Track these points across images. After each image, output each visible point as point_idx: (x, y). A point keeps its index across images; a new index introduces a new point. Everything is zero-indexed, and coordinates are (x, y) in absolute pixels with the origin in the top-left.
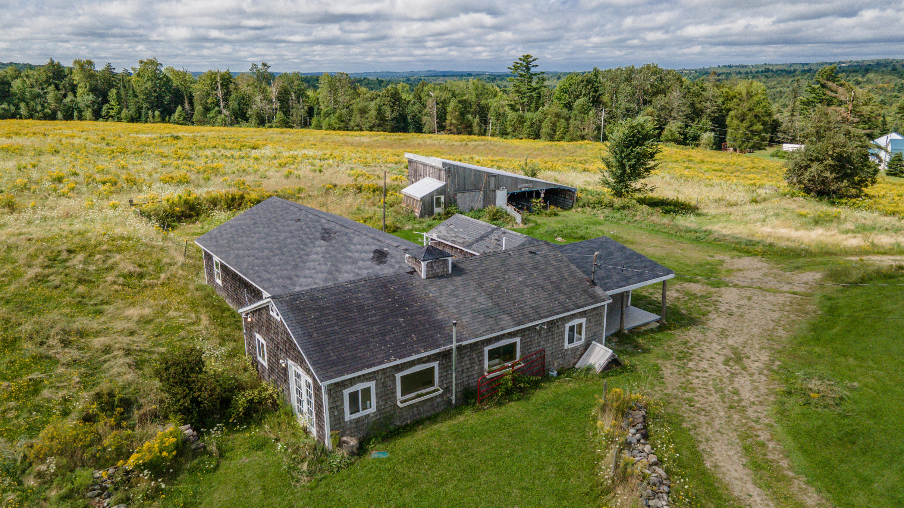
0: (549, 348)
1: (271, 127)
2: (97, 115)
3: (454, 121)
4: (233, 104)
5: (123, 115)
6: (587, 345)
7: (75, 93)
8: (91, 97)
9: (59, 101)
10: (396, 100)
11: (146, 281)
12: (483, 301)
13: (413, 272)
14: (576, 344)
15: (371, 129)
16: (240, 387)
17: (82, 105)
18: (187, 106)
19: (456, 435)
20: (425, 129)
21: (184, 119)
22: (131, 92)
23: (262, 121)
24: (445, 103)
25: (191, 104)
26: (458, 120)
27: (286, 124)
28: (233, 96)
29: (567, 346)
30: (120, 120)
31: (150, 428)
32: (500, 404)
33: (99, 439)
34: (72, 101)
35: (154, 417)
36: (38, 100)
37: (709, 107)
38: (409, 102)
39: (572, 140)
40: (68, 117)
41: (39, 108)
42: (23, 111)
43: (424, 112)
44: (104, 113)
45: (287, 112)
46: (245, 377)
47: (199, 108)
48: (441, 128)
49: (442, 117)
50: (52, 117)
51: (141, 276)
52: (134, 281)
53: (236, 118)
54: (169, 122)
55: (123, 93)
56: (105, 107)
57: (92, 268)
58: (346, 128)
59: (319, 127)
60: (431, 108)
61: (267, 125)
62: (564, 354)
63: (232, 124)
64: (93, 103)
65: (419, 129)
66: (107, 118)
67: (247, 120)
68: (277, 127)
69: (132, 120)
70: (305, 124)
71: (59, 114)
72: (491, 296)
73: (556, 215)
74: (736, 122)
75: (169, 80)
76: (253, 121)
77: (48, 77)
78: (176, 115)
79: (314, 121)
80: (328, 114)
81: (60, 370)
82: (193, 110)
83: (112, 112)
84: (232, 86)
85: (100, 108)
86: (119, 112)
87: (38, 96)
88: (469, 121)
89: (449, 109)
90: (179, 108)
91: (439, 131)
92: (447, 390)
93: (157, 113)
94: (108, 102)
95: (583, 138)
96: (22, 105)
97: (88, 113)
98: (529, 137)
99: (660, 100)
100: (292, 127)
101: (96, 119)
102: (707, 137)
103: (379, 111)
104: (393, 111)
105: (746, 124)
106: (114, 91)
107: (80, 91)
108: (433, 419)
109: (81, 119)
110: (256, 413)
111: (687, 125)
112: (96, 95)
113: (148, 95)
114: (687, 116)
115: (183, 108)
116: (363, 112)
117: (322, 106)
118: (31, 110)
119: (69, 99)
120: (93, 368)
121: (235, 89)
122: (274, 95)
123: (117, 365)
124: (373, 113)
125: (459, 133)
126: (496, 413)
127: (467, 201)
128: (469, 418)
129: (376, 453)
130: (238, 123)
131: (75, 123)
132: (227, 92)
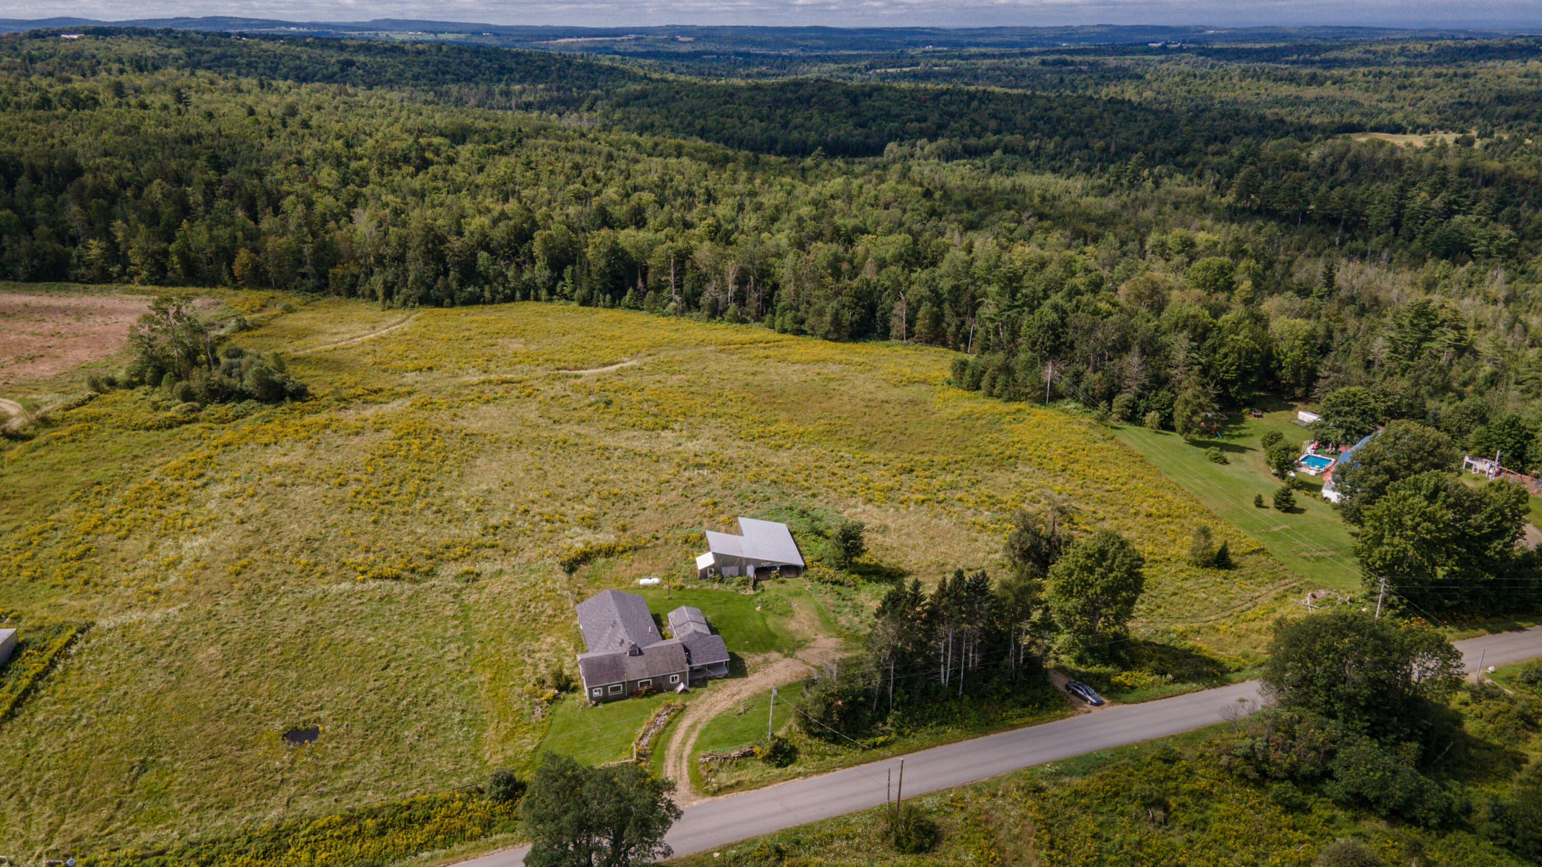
0: (663, 683)
1: (722, 321)
2: (551, 292)
3: (924, 329)
4: (686, 289)
5: (576, 296)
6: (679, 683)
7: (534, 263)
8: (547, 273)
9: (518, 277)
10: (860, 299)
11: (556, 620)
12: (644, 666)
13: (625, 653)
14: (675, 682)
15: (825, 337)
16: (571, 681)
17: (538, 281)
18: (640, 284)
19: (625, 706)
20: (893, 332)
21: (635, 302)
22: (586, 270)
23: (716, 312)
24: (916, 306)
25: (645, 281)
26: (928, 327)
27: (739, 318)
28: (687, 276)
29: (670, 683)
30: (572, 302)
31: (548, 690)
32: (641, 698)
33: (537, 691)
34: (531, 278)
35: (549, 687)
36: (500, 279)
39: (1009, 400)
40: (525, 297)
41: (501, 288)
42: (487, 294)
43: (895, 312)
44: (558, 291)
45: (742, 303)
46: (573, 678)
47: (652, 288)
48: (910, 335)
49: (911, 322)
50: (510, 299)
51: (555, 616)
52: (551, 619)
53: (687, 306)
54: (619, 307)
55: (578, 270)
56: (561, 283)
57: (537, 611)
58: (800, 332)
59: (772, 327)
60: (902, 310)
61: (719, 318)
63: (682, 313)
64: (550, 278)
65: (885, 335)
66: (562, 297)
67: (698, 307)
68: (730, 321)
69: (585, 302)
70: (759, 318)
71: (518, 295)
72: (648, 664)
73: (783, 582)
75: (625, 253)
76: (705, 312)
77: (510, 241)
78: (627, 297)
79: (768, 317)
80: (784, 309)
81: (528, 667)
82: (645, 288)
83: (567, 290)
84: (688, 264)
85: (556, 284)
86: (574, 290)
88: (945, 328)
89: (920, 314)
90: (630, 290)
91: (907, 338)
92: (624, 692)
93: (608, 296)
94: (563, 279)
95: (1024, 397)
96: (487, 287)
97: (543, 293)
98: (968, 388)
100: (743, 321)
101: (550, 300)
102: (1153, 417)
103: (836, 315)
104: (853, 315)
106: (569, 268)
107: (539, 264)
108: (619, 700)
109: (537, 299)
110: (575, 690)
111: (1140, 396)
112: (553, 270)
113: (603, 275)
114: (1144, 387)
115: (635, 286)
116: (820, 313)
117: (783, 293)
118: (494, 292)
119: (526, 276)
120: (536, 666)
121: (692, 267)
122: (730, 279)
123: (542, 666)
124: (828, 318)
125: (930, 342)
126: (638, 700)
127: (727, 571)
128: (630, 701)
129: (601, 706)
130: (690, 310)
131: (531, 307)
132: (680, 273)
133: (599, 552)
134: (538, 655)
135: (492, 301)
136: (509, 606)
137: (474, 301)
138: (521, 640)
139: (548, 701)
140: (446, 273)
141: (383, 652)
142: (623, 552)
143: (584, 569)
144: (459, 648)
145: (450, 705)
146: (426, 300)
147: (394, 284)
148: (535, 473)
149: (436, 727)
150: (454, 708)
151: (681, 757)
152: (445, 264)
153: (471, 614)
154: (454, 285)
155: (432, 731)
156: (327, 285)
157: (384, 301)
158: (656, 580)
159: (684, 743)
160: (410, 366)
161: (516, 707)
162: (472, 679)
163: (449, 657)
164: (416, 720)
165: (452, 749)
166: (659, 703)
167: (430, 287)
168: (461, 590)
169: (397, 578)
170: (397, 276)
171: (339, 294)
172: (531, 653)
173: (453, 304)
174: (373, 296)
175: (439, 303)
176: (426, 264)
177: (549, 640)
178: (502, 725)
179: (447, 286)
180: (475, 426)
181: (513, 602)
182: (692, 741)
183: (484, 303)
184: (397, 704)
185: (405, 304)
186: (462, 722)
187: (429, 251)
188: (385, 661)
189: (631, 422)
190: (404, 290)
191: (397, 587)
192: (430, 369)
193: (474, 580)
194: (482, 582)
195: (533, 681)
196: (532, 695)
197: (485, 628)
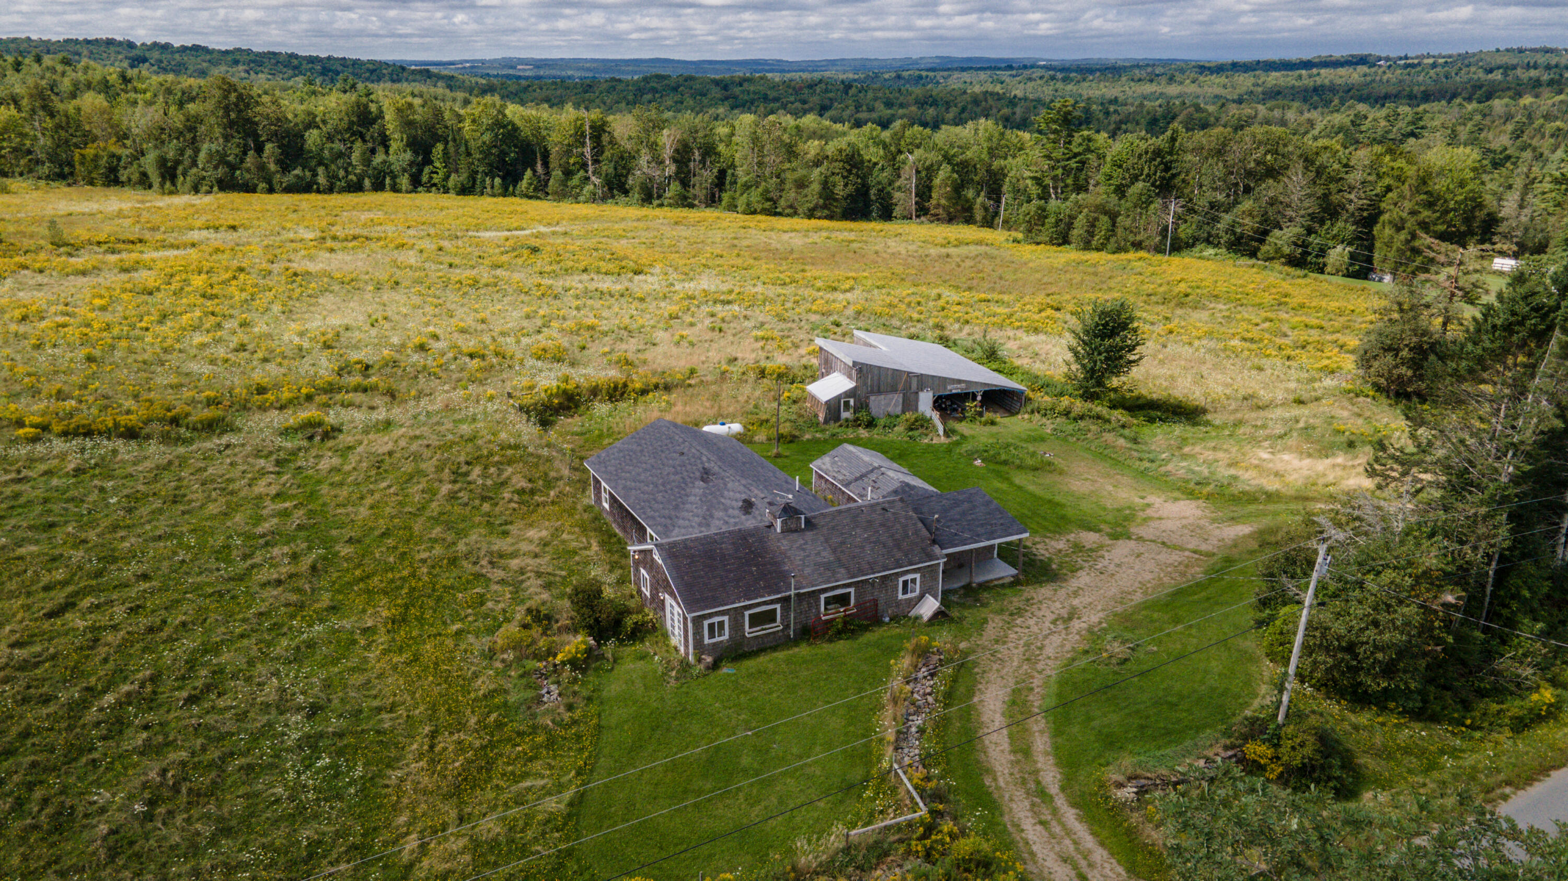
0: (882, 597)
1: (661, 205)
2: (416, 183)
3: (943, 202)
4: (607, 168)
5: (451, 183)
6: (921, 597)
7: (387, 148)
8: (408, 156)
9: (367, 162)
10: (853, 166)
11: (538, 498)
12: (827, 555)
13: (770, 526)
14: (909, 596)
15: (810, 215)
16: (628, 612)
17: (396, 167)
18: (539, 168)
19: (788, 662)
20: (897, 212)
21: (535, 190)
22: (463, 149)
23: (649, 196)
24: (931, 171)
25: (546, 164)
26: (949, 199)
27: (685, 202)
28: (607, 154)
29: (900, 596)
30: (446, 191)
31: (566, 637)
32: (830, 641)
33: (534, 642)
34: (385, 162)
35: (567, 629)
36: (340, 162)
37: (1355, 201)
38: (876, 164)
39: (1119, 250)
40: (378, 187)
41: (342, 173)
42: (322, 180)
43: (897, 184)
44: (425, 179)
45: (685, 184)
46: (632, 604)
47: (557, 173)
48: (922, 211)
49: (924, 192)
50: (356, 188)
51: (532, 492)
52: (526, 497)
53: (611, 189)
54: (514, 194)
55: (452, 149)
56: (427, 170)
57: (489, 482)
58: (773, 211)
59: (732, 207)
60: (909, 180)
61: (656, 202)
62: (898, 603)
63: (604, 199)
64: (411, 164)
65: (887, 215)
66: (431, 186)
67: (626, 192)
68: (670, 205)
69: (465, 190)
70: (712, 201)
71: (367, 183)
72: (834, 551)
73: (993, 423)
74: (1388, 231)
75: (515, 129)
76: (636, 195)
77: (352, 123)
78: (524, 184)
79: (726, 197)
80: (747, 187)
81: (495, 587)
82: (548, 174)
83: (436, 179)
84: (605, 138)
85: (420, 171)
86: (447, 178)
87: (340, 155)
88: (967, 201)
89: (937, 182)
90: (529, 173)
91: (918, 216)
92: (787, 627)
93: (497, 181)
94: (431, 162)
95: (1138, 246)
96: (321, 170)
97: (404, 181)
98: (1051, 242)
99: (1269, 189)
100: (692, 206)
101: (414, 190)
102: (1338, 254)
103: (825, 184)
104: (846, 185)
105: (1403, 236)
106: (440, 147)
107: (394, 146)
108: (774, 649)
109: (395, 189)
110: (640, 632)
111: (1310, 231)
112: (416, 152)
113: (486, 154)
114: (1312, 217)
115: (534, 171)
116: (801, 184)
117: (740, 172)
118: (333, 178)
119: (379, 158)
120: (517, 587)
121: (610, 142)
122: (667, 153)
123: (533, 585)
124: (816, 187)
125: (950, 219)
126: (826, 648)
127: (882, 405)
128: (803, 650)
129: (726, 670)
130: (613, 197)
131: (386, 197)
132: (598, 149)
133: (595, 392)
134: (515, 563)
135: (330, 190)
136: (420, 473)
137: (305, 187)
138: (462, 534)
139: (573, 663)
140: (259, 149)
141: (60, 575)
142: (644, 392)
143: (569, 423)
144: (295, 557)
145: (269, 693)
146: (226, 185)
147: (177, 163)
148: (429, 310)
149: (219, 765)
150: (282, 705)
151: (1042, 794)
152: (256, 136)
153: (325, 489)
154: (272, 167)
155: (203, 781)
156: (72, 174)
157: (162, 185)
158: (736, 427)
159: (1022, 750)
160: (198, 224)
161: (483, 685)
162: (335, 622)
163: (264, 575)
164: (146, 750)
165: (278, 836)
166: (892, 651)
167: (233, 167)
168: (294, 453)
169: (131, 434)
170: (182, 152)
171: (91, 183)
172: (497, 559)
173: (271, 190)
174: (144, 182)
175: (249, 188)
176: (227, 138)
177: (532, 533)
178: (446, 742)
179: (262, 167)
180: (312, 267)
181: (428, 466)
182: (1041, 743)
183: (318, 191)
184: (84, 705)
185: (196, 189)
186: (312, 743)
187: (231, 124)
188: (60, 596)
189: (581, 266)
190: (194, 170)
191: (126, 450)
192: (234, 228)
193: (326, 436)
194: (344, 439)
195: (520, 614)
196: (525, 651)
197: (364, 512)
